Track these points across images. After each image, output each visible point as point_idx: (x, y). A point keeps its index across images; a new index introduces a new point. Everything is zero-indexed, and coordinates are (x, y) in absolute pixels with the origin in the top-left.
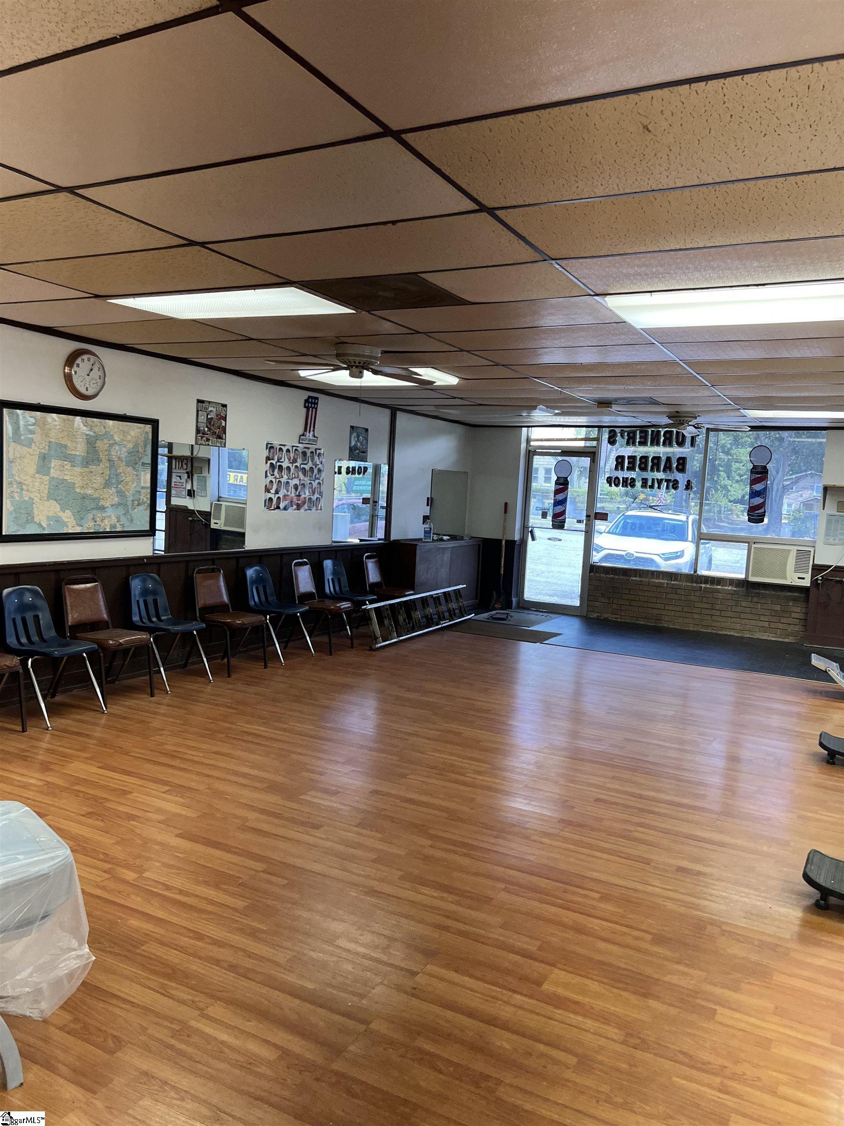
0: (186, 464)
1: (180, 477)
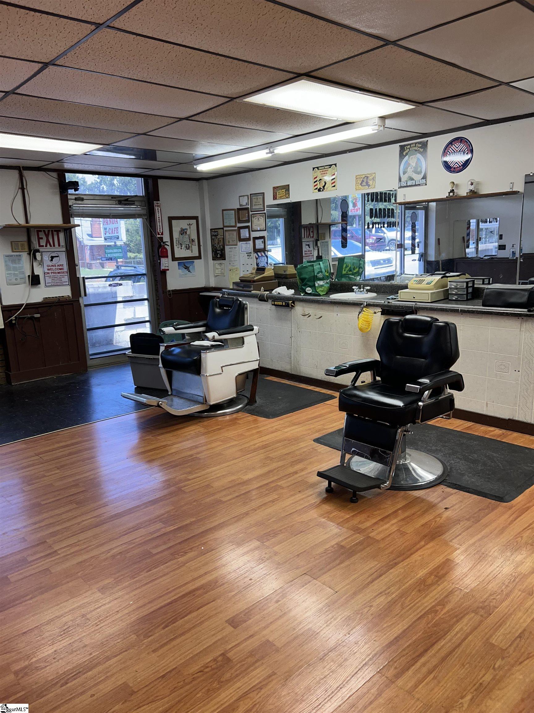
0: (313, 232)
1: (309, 245)
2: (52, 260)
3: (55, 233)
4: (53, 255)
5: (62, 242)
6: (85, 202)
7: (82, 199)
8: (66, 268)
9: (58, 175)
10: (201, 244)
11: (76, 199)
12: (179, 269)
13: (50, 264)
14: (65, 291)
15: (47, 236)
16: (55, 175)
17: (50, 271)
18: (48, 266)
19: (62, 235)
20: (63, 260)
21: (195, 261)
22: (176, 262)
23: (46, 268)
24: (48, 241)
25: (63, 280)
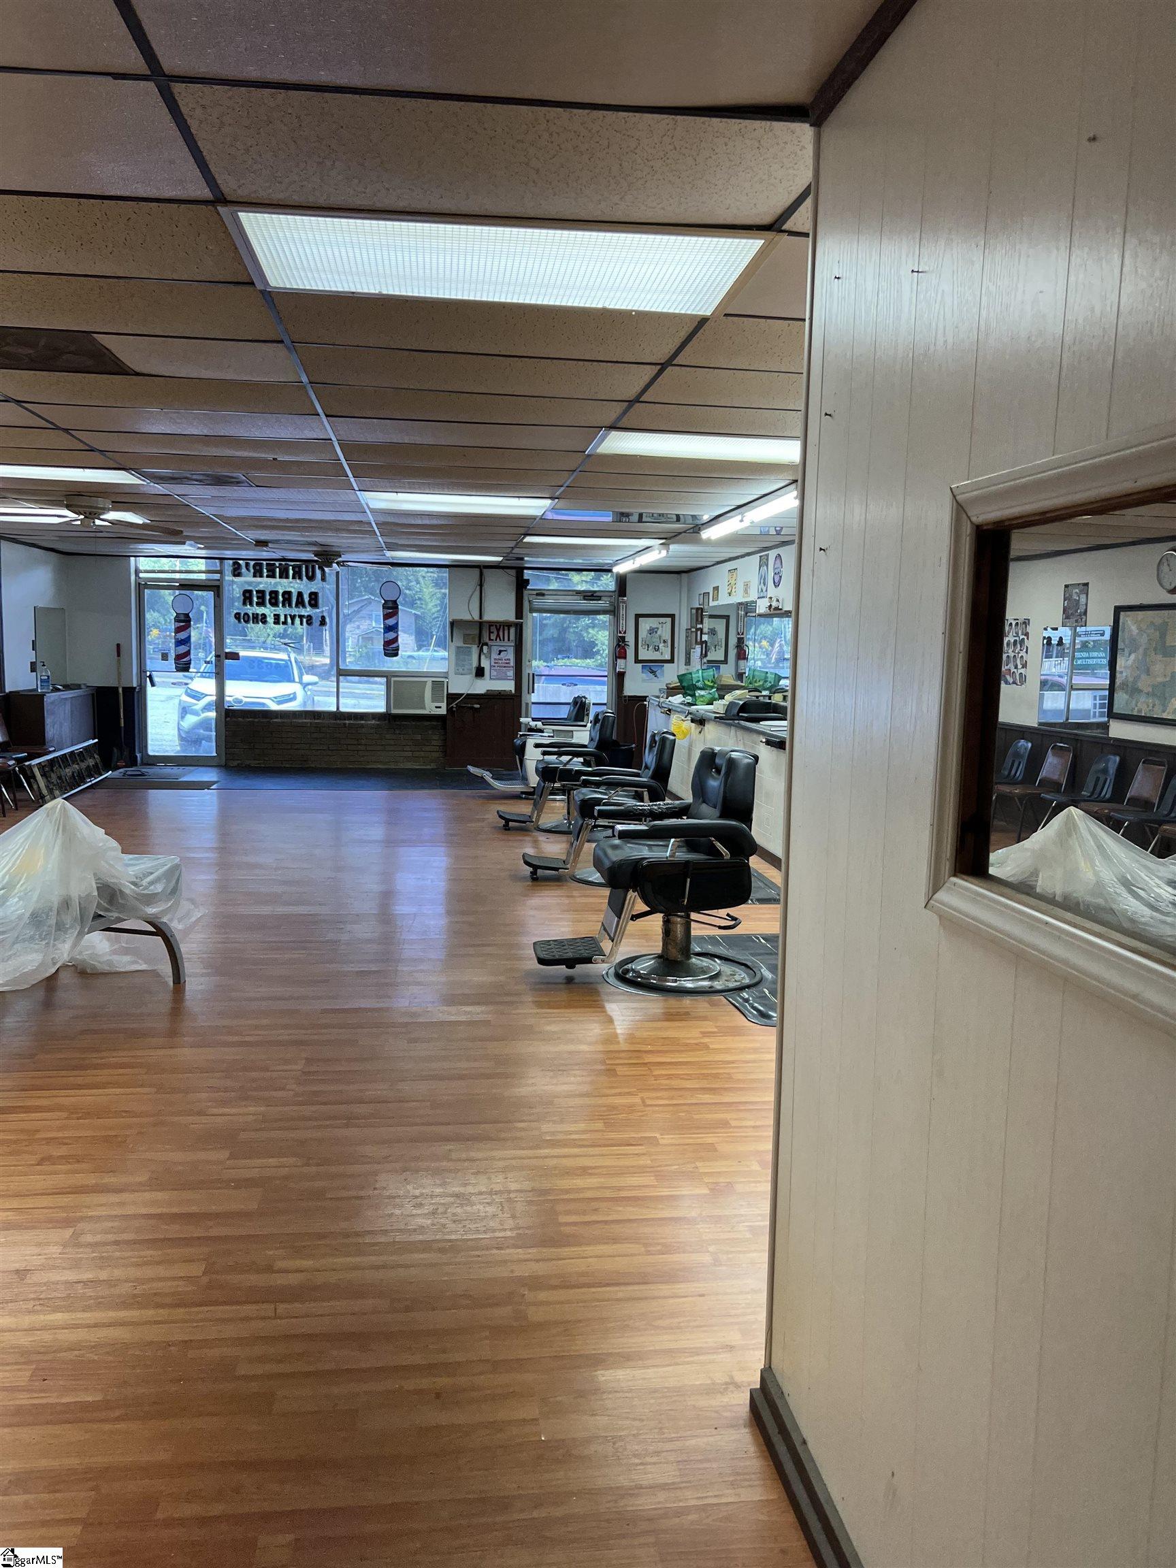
2: (499, 654)
3: (506, 628)
4: (502, 649)
5: (512, 637)
6: (547, 597)
7: (543, 595)
8: (512, 663)
9: (517, 573)
10: (676, 645)
11: (537, 594)
12: (643, 672)
13: (498, 657)
14: (509, 686)
15: (498, 631)
16: (513, 572)
17: (496, 665)
18: (495, 659)
19: (512, 630)
20: (510, 655)
21: (665, 664)
22: (640, 665)
23: (493, 661)
24: (498, 635)
25: (509, 674)
